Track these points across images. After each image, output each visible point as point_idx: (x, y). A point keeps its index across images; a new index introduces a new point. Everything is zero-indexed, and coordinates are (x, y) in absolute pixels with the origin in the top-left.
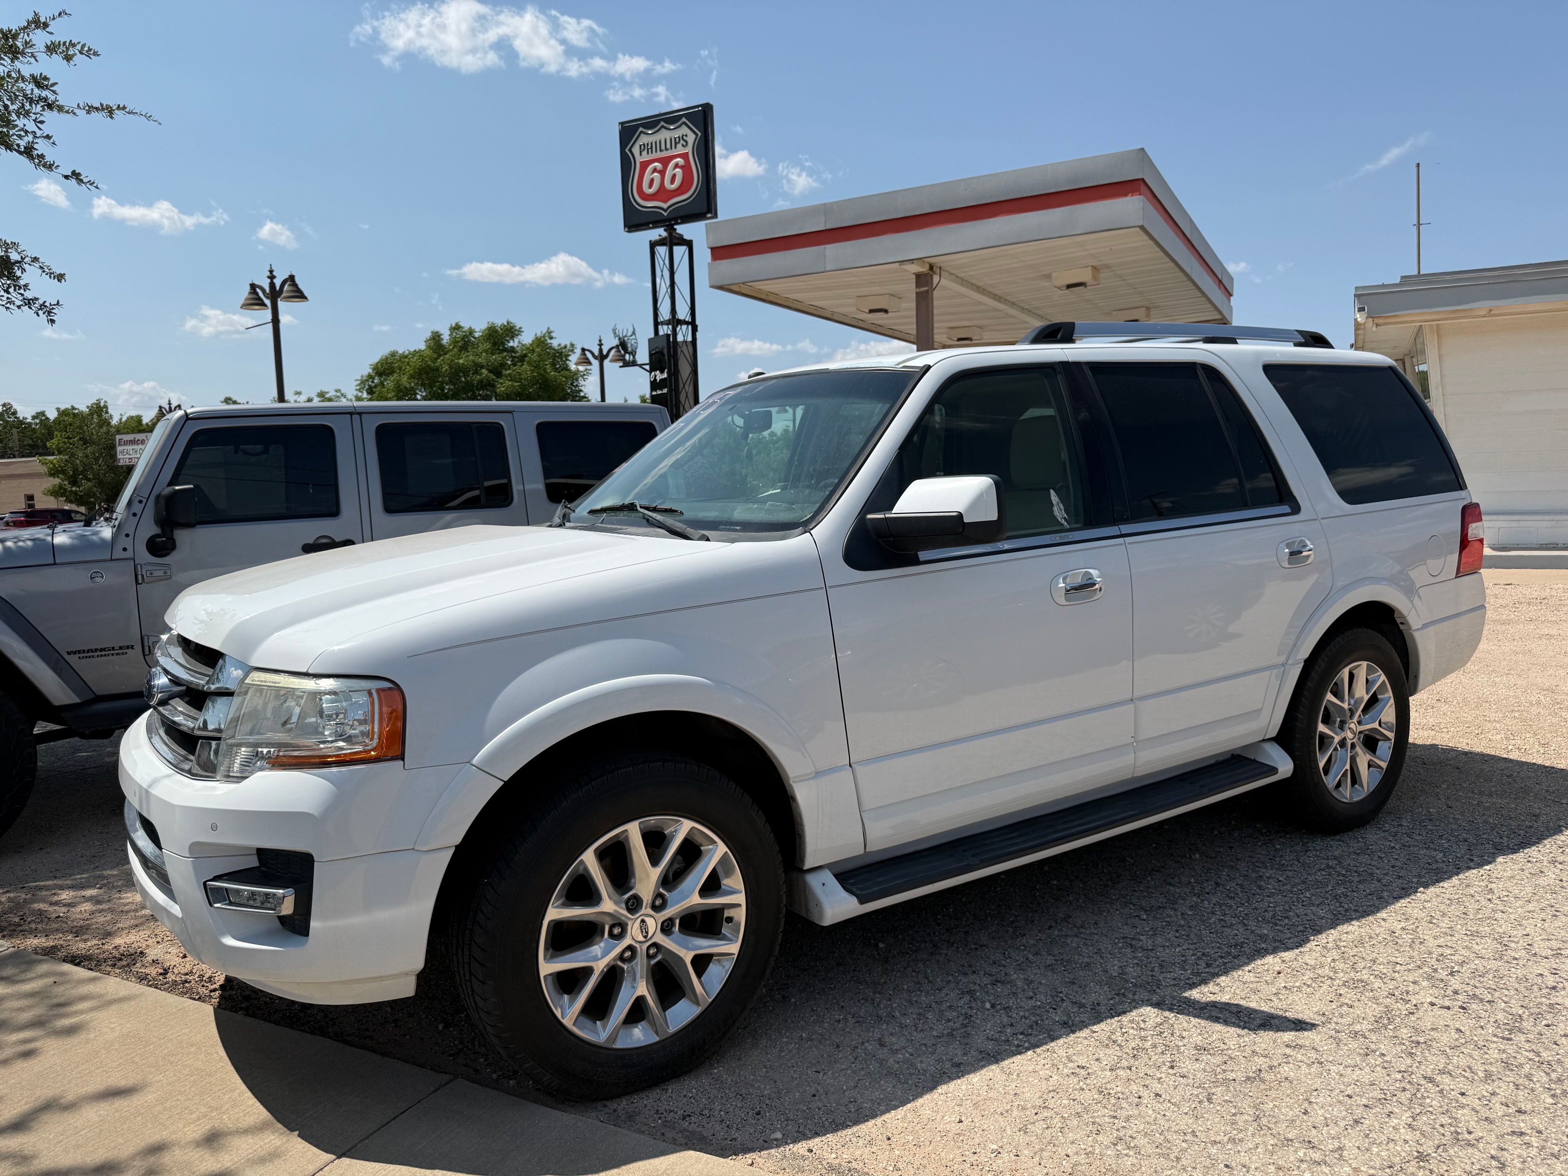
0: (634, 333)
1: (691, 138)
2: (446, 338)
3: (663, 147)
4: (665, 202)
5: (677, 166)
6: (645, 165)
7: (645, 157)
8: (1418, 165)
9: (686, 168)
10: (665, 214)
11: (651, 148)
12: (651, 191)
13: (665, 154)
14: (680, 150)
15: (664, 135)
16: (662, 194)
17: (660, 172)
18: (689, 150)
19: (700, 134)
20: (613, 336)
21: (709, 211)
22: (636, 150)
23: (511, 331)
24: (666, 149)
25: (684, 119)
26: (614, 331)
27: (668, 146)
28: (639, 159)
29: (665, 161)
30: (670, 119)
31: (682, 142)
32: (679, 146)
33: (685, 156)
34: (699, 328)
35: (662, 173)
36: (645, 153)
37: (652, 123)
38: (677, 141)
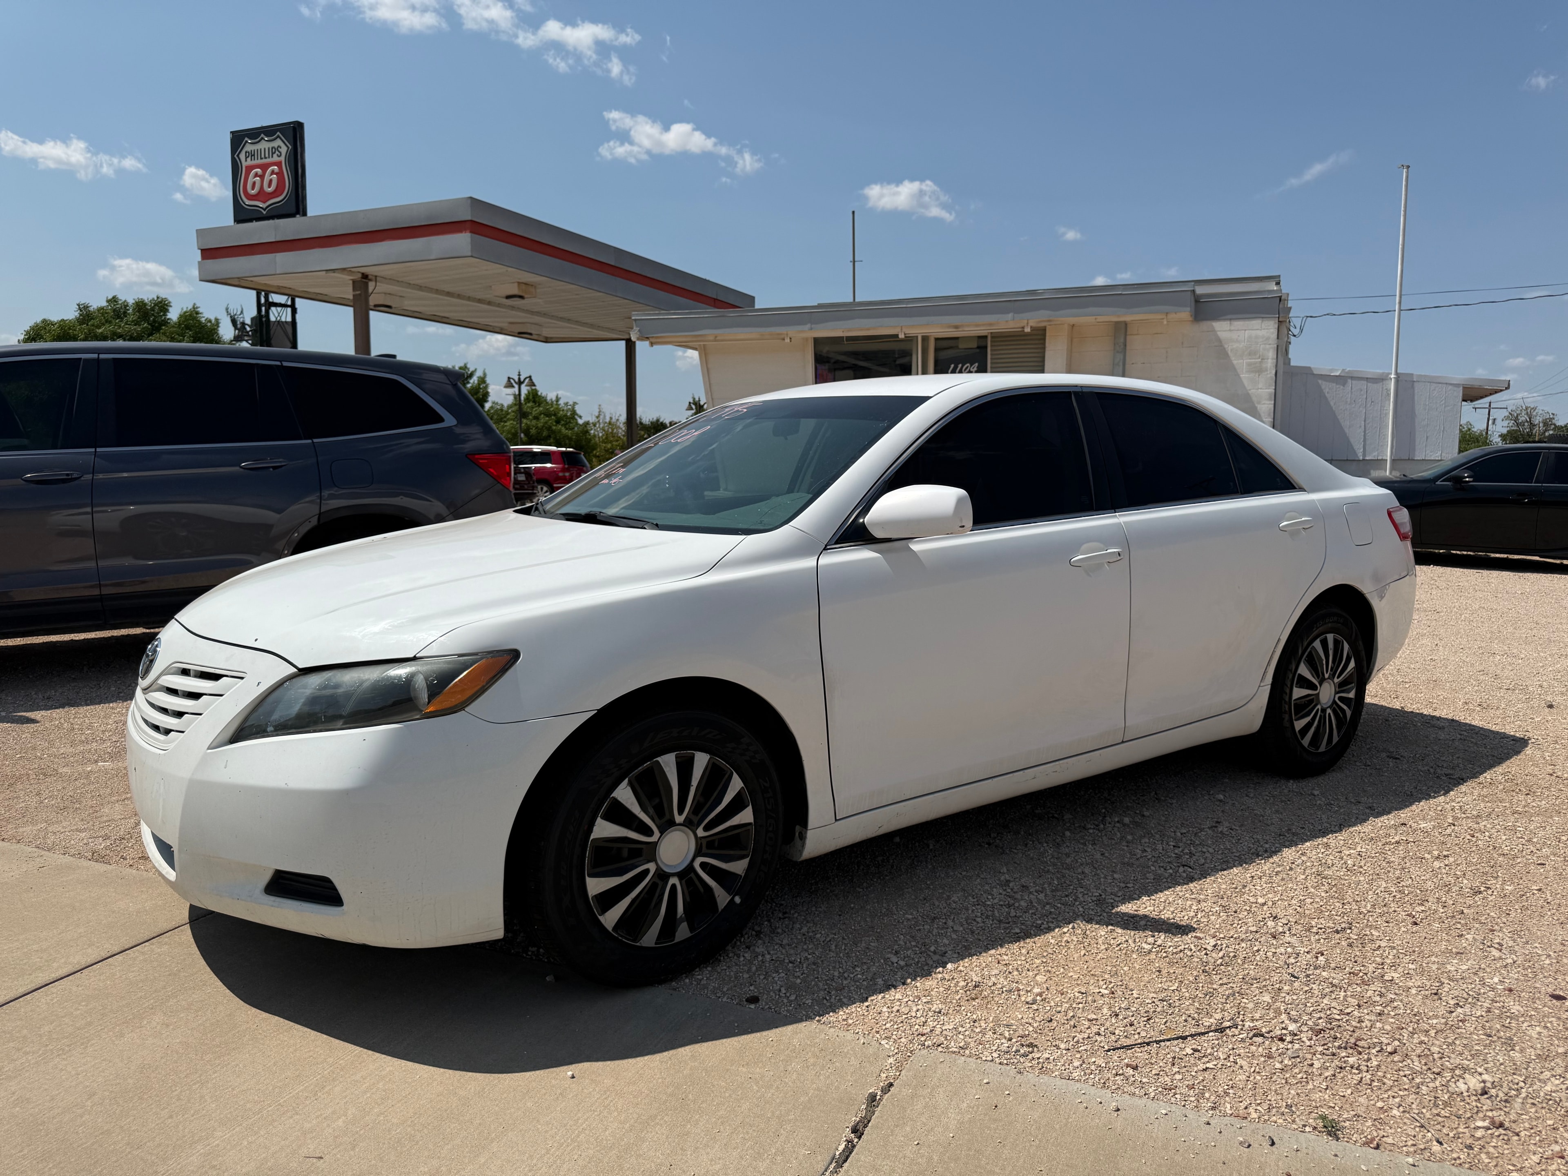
0: (242, 312)
1: (284, 150)
3: (263, 156)
4: (264, 202)
5: (273, 173)
6: (249, 169)
7: (249, 162)
8: (853, 212)
9: (280, 174)
10: (265, 213)
11: (254, 155)
12: (253, 192)
13: (264, 161)
14: (275, 158)
15: (264, 145)
16: (262, 195)
17: (260, 176)
18: (282, 158)
19: (290, 147)
20: (226, 314)
21: (298, 212)
22: (242, 156)
23: (162, 306)
24: (265, 158)
25: (278, 133)
26: (227, 309)
27: (267, 155)
28: (244, 164)
29: (264, 168)
30: (269, 131)
31: (277, 152)
32: (275, 155)
33: (278, 164)
34: (298, 311)
35: (262, 177)
36: (249, 159)
37: (255, 134)
38: (274, 151)
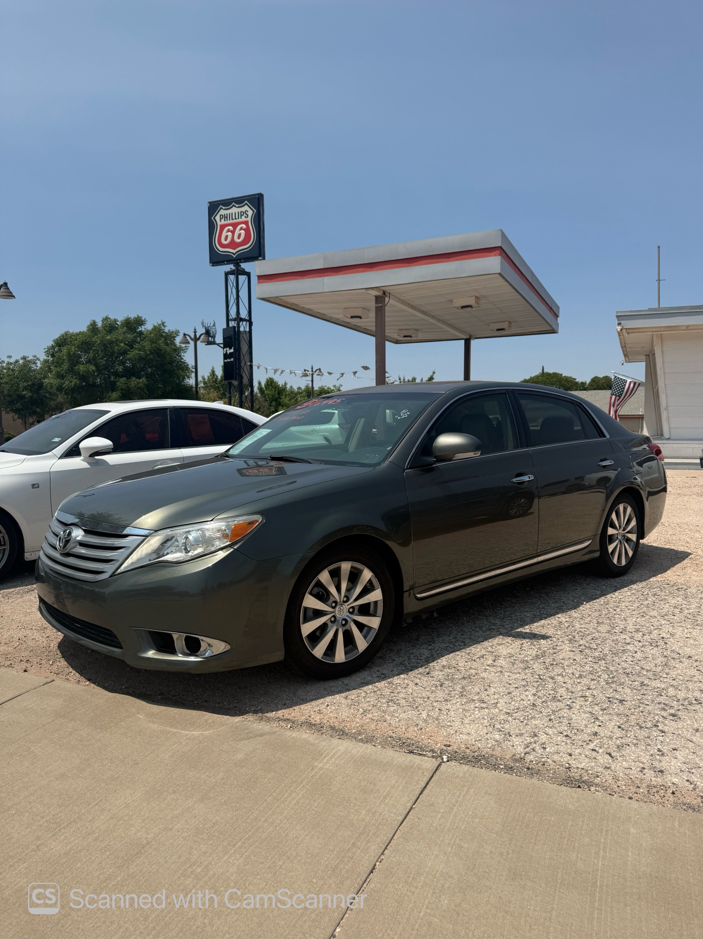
0: (214, 325)
1: (250, 213)
2: (100, 324)
3: (234, 217)
4: (234, 249)
5: (241, 229)
6: (223, 227)
7: (223, 222)
8: (659, 247)
9: (247, 230)
10: (234, 256)
11: (227, 217)
12: (225, 243)
13: (235, 221)
14: (243, 219)
15: (234, 210)
16: (233, 244)
17: (231, 232)
18: (249, 219)
19: (255, 211)
20: (202, 326)
21: (260, 256)
22: (218, 218)
23: (139, 322)
24: (236, 219)
25: (246, 202)
26: (203, 323)
27: (237, 217)
28: (219, 223)
29: (235, 226)
30: (239, 201)
31: (245, 215)
32: (243, 217)
33: (246, 223)
34: (253, 324)
35: (233, 232)
36: (223, 220)
37: (227, 203)
38: (242, 214)
